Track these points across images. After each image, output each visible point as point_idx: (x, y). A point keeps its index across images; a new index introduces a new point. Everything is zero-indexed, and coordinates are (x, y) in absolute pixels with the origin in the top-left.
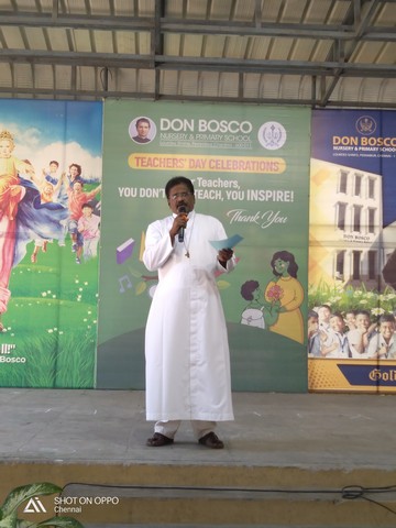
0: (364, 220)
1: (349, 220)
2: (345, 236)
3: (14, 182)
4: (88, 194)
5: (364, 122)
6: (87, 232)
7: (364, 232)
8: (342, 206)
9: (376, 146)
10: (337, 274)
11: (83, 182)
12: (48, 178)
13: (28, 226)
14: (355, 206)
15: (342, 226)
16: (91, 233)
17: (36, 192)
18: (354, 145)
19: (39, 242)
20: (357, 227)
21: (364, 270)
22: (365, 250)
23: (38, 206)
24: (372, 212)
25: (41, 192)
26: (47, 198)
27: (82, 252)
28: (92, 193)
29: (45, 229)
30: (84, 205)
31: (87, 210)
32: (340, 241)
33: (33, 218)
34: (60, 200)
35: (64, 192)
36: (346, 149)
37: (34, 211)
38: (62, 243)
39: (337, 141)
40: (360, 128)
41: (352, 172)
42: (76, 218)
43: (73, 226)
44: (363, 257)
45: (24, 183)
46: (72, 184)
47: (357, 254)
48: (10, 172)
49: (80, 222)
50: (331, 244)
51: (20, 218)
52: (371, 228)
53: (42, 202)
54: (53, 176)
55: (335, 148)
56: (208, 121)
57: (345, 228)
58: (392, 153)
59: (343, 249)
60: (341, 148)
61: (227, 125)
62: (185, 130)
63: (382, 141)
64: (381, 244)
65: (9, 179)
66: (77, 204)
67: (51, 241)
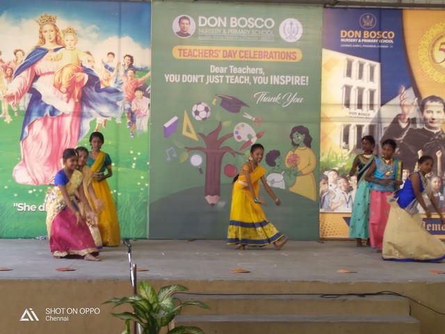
0: (366, 100)
1: (354, 99)
2: (350, 113)
3: (78, 70)
4: (140, 80)
5: (366, 18)
6: (139, 111)
7: (365, 109)
8: (348, 89)
9: (376, 38)
10: (343, 144)
11: (135, 70)
12: (106, 67)
13: (91, 107)
14: (358, 88)
15: (347, 105)
16: (143, 112)
17: (96, 78)
18: (358, 38)
19: (100, 120)
20: (360, 106)
22: (366, 124)
23: (98, 90)
24: (372, 93)
25: (101, 78)
26: (106, 83)
27: (135, 128)
28: (142, 79)
29: (105, 109)
30: (137, 89)
31: (139, 93)
32: (346, 117)
33: (94, 100)
34: (117, 85)
35: (119, 79)
36: (351, 41)
37: (95, 94)
38: (119, 121)
39: (344, 34)
40: (363, 23)
41: (356, 60)
42: (130, 100)
43: (127, 106)
44: (365, 130)
45: (87, 71)
46: (126, 71)
47: (360, 128)
48: (75, 62)
49: (133, 103)
50: (339, 119)
51: (84, 100)
52: (372, 106)
53: (102, 87)
54: (111, 65)
55: (342, 40)
56: (238, 18)
57: (350, 106)
58: (389, 44)
59: (348, 123)
60: (347, 40)
61: (254, 22)
62: (219, 26)
63: (381, 34)
64: (379, 119)
65: (74, 68)
66: (130, 88)
67: (109, 119)
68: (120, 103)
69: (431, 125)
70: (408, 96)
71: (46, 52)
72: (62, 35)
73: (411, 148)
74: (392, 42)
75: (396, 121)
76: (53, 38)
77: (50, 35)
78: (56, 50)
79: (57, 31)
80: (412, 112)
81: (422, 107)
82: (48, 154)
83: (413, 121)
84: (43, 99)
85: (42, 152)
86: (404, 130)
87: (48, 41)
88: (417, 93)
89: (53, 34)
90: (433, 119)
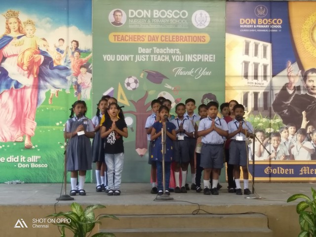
0: (261, 72)
1: (251, 72)
2: (248, 83)
3: (36, 53)
4: (84, 59)
6: (83, 84)
7: (260, 79)
8: (246, 64)
9: (267, 24)
11: (80, 52)
12: (58, 50)
13: (46, 81)
14: (254, 63)
15: (246, 76)
16: (86, 84)
17: (50, 59)
18: (253, 24)
19: (53, 91)
20: (256, 77)
21: (261, 104)
22: (261, 92)
23: (52, 68)
24: (265, 67)
25: (54, 58)
26: (58, 63)
27: (81, 96)
28: (86, 58)
29: (57, 82)
30: (81, 67)
31: (83, 70)
32: (245, 86)
33: (49, 75)
34: (66, 64)
35: (68, 59)
36: (248, 26)
37: (49, 71)
38: (68, 91)
39: (242, 21)
40: (257, 13)
41: (252, 42)
42: (76, 75)
43: (74, 80)
44: (260, 96)
45: (43, 53)
46: (73, 53)
47: (256, 94)
48: (33, 46)
49: (79, 77)
50: (240, 88)
51: (41, 75)
52: (265, 77)
53: (55, 65)
54: (61, 48)
55: (241, 26)
56: (159, 11)
57: (249, 78)
58: (278, 29)
59: (247, 91)
60: (245, 26)
61: (171, 13)
62: (145, 17)
63: (271, 21)
64: (271, 87)
65: (33, 51)
66: (77, 66)
67: (61, 90)
68: (68, 78)
69: (312, 91)
70: (293, 69)
71: (11, 39)
72: (23, 26)
73: (297, 110)
74: (280, 27)
75: (284, 89)
76: (17, 28)
77: (14, 26)
78: (19, 37)
79: (19, 23)
80: (297, 81)
81: (305, 77)
82: (14, 118)
83: (298, 88)
84: (9, 75)
85: (9, 116)
86: (291, 95)
87: (12, 31)
88: (301, 66)
89: (16, 26)
90: (314, 87)
